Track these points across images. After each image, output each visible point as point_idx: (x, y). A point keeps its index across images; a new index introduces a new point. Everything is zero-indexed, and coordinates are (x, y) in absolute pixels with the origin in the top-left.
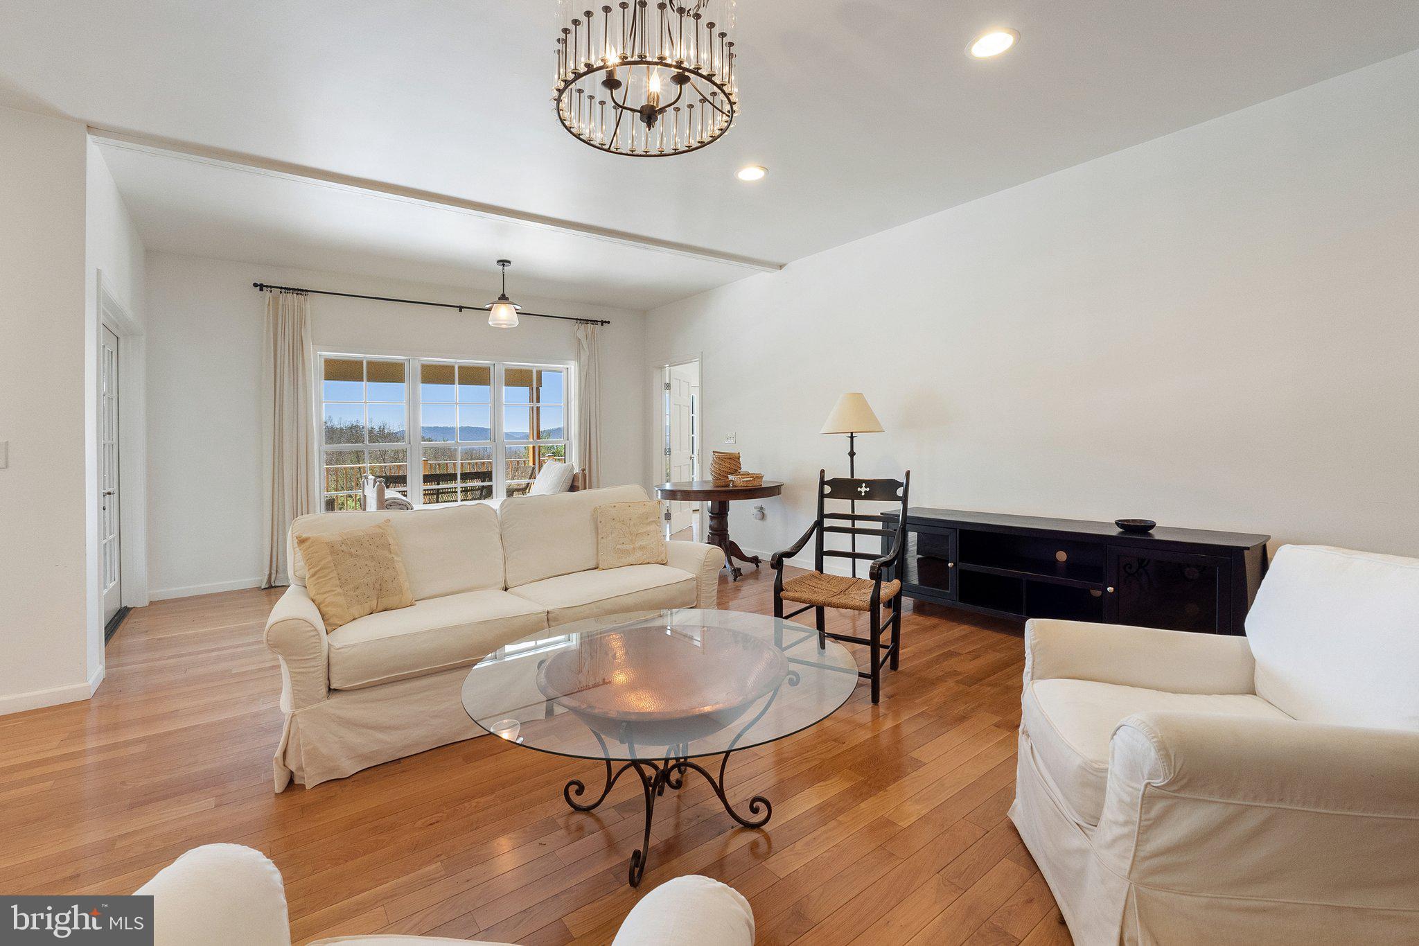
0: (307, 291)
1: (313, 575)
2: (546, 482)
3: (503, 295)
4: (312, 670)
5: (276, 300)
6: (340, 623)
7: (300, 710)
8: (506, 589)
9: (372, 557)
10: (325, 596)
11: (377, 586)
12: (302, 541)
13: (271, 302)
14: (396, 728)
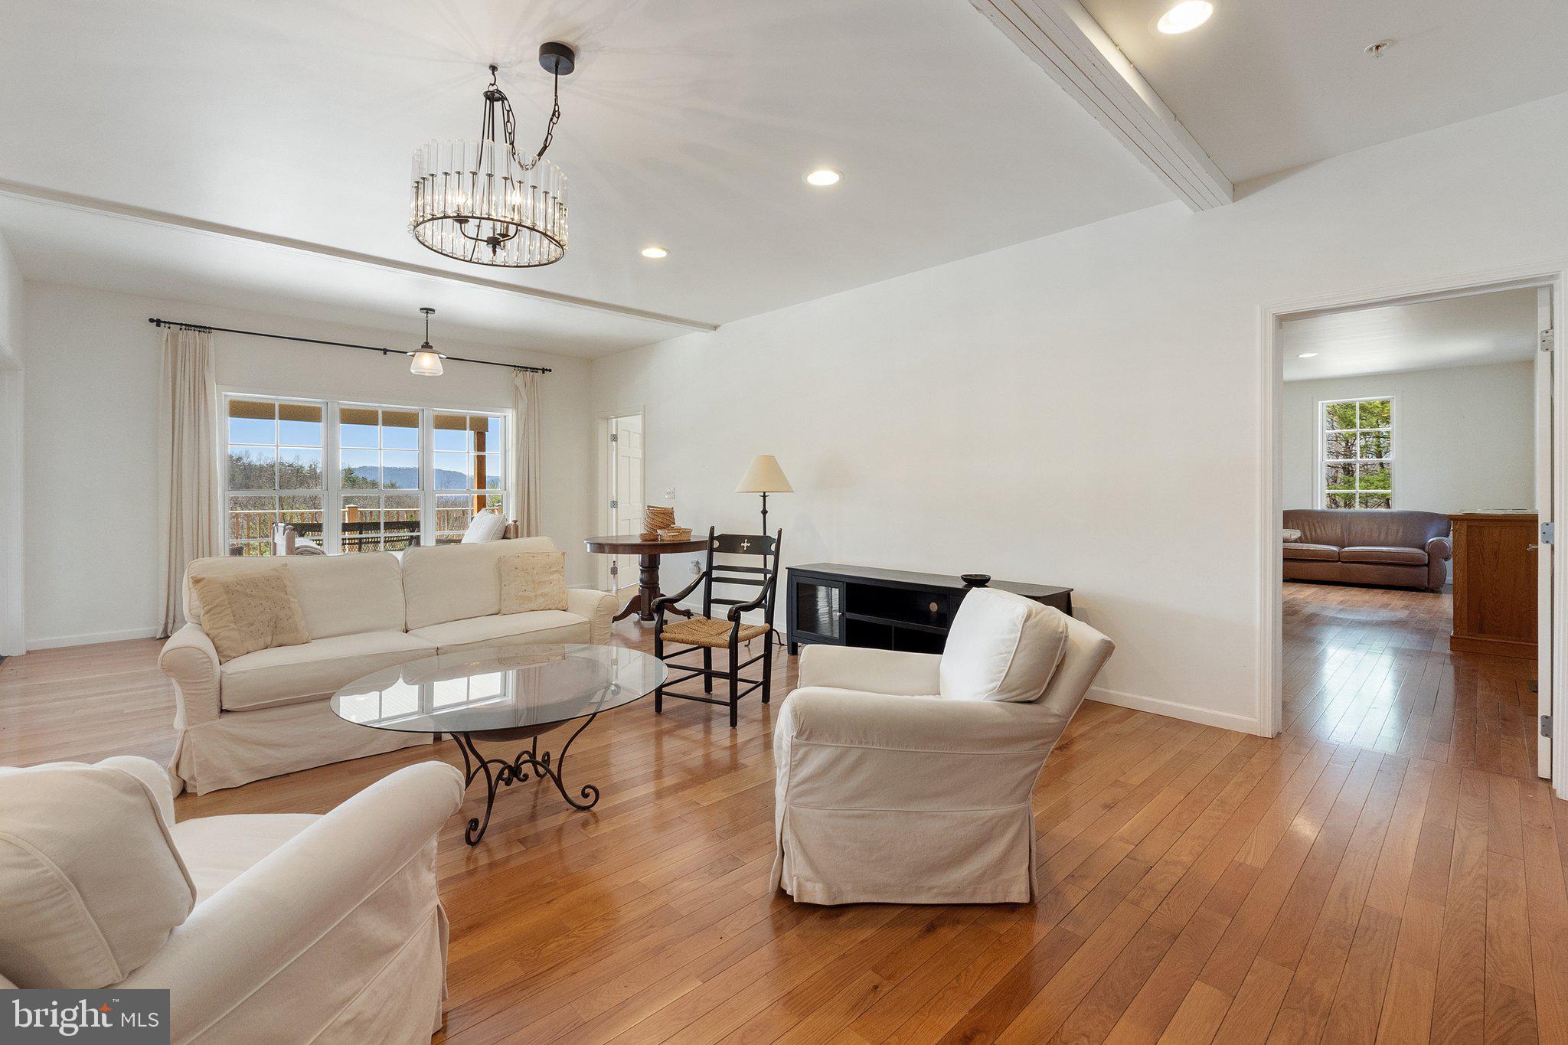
0: (211, 328)
1: (207, 613)
2: (478, 529)
3: (427, 343)
4: (203, 691)
5: (175, 336)
6: (234, 655)
7: (193, 727)
8: (406, 632)
9: (267, 597)
10: (220, 630)
11: (272, 623)
12: (197, 581)
13: (169, 338)
14: (284, 746)
